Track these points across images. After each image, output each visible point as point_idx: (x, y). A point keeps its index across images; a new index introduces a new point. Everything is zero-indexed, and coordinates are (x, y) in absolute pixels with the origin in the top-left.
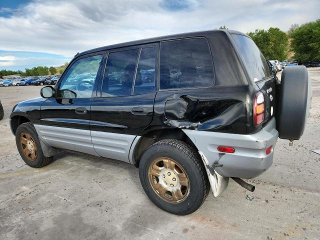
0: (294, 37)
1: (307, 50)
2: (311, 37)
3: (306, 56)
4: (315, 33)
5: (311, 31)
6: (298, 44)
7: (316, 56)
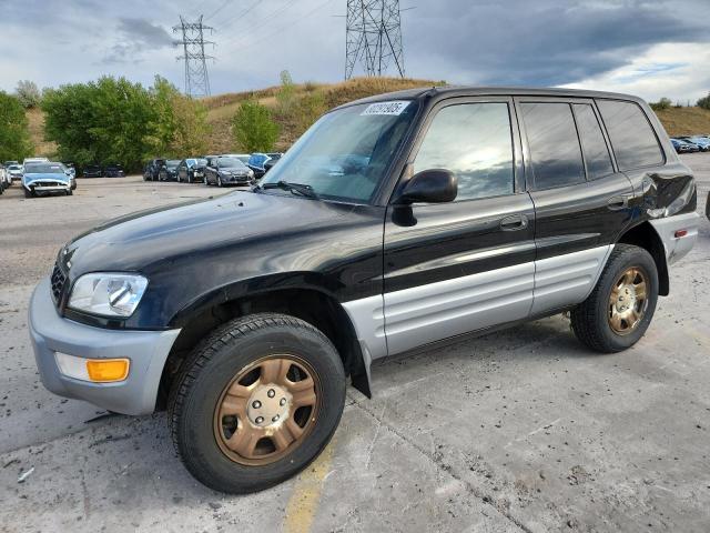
0: (50, 112)
1: (86, 141)
2: (89, 115)
3: (87, 155)
4: (96, 108)
5: (87, 104)
6: (63, 127)
7: (109, 155)
